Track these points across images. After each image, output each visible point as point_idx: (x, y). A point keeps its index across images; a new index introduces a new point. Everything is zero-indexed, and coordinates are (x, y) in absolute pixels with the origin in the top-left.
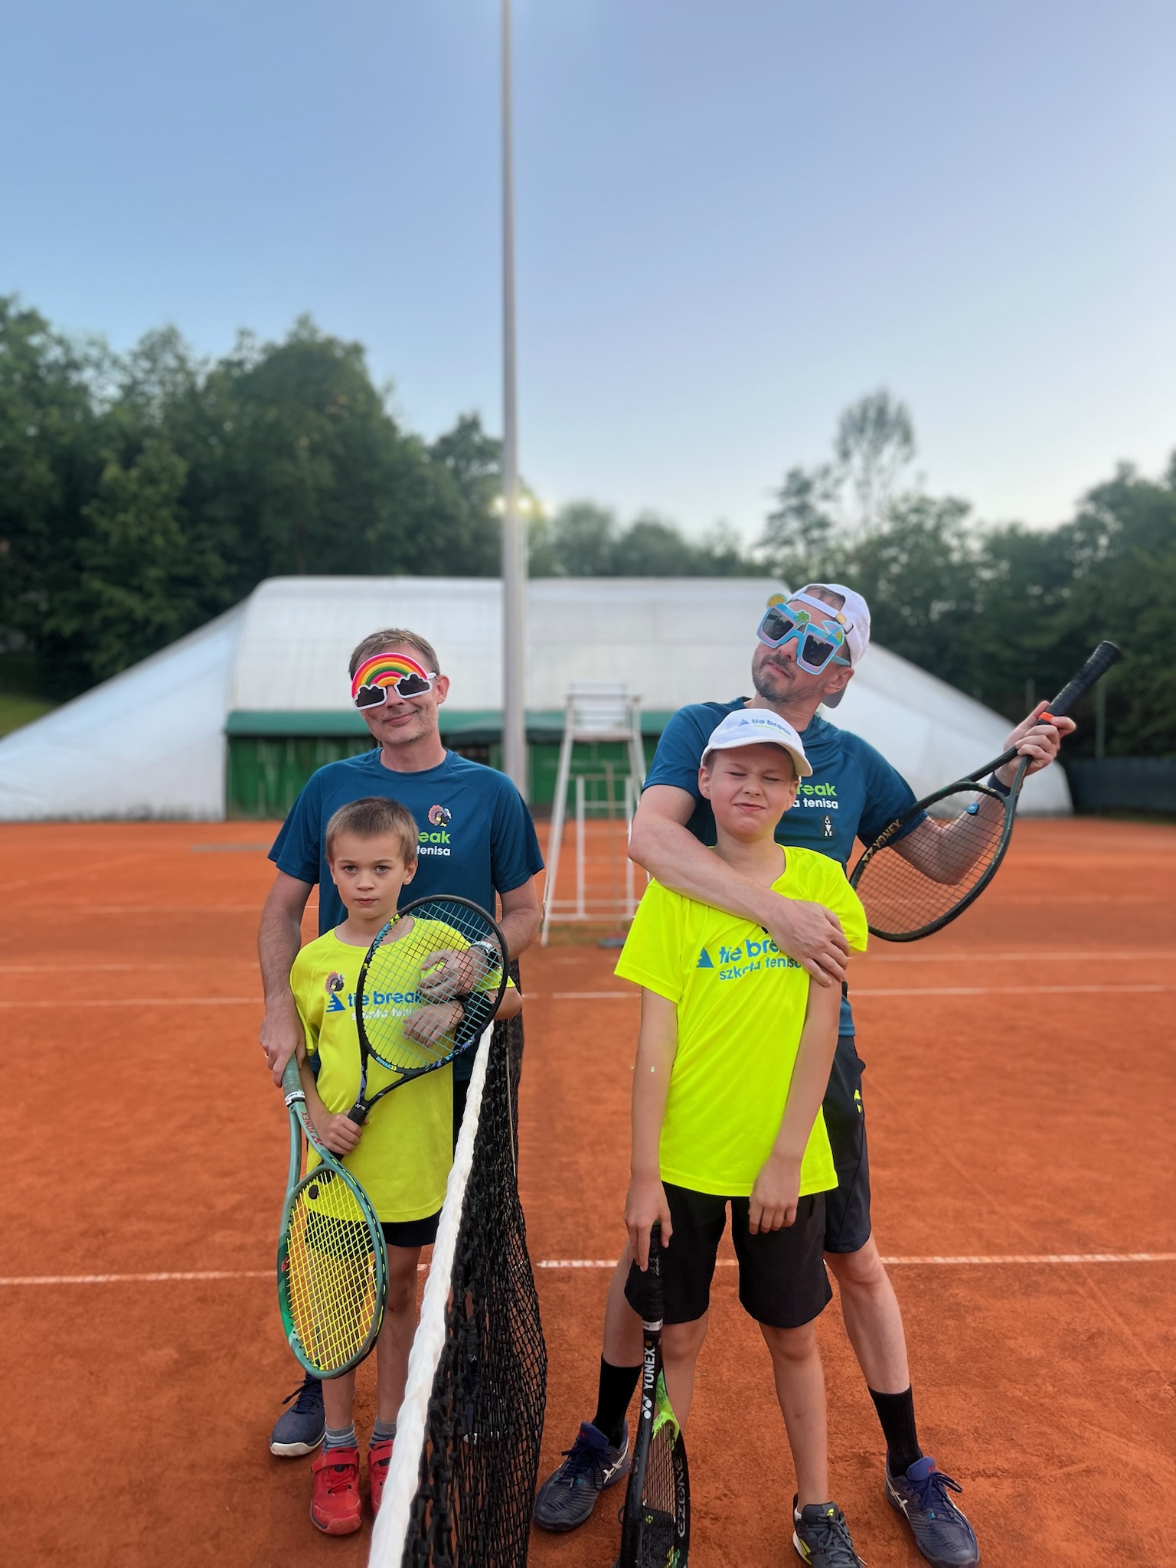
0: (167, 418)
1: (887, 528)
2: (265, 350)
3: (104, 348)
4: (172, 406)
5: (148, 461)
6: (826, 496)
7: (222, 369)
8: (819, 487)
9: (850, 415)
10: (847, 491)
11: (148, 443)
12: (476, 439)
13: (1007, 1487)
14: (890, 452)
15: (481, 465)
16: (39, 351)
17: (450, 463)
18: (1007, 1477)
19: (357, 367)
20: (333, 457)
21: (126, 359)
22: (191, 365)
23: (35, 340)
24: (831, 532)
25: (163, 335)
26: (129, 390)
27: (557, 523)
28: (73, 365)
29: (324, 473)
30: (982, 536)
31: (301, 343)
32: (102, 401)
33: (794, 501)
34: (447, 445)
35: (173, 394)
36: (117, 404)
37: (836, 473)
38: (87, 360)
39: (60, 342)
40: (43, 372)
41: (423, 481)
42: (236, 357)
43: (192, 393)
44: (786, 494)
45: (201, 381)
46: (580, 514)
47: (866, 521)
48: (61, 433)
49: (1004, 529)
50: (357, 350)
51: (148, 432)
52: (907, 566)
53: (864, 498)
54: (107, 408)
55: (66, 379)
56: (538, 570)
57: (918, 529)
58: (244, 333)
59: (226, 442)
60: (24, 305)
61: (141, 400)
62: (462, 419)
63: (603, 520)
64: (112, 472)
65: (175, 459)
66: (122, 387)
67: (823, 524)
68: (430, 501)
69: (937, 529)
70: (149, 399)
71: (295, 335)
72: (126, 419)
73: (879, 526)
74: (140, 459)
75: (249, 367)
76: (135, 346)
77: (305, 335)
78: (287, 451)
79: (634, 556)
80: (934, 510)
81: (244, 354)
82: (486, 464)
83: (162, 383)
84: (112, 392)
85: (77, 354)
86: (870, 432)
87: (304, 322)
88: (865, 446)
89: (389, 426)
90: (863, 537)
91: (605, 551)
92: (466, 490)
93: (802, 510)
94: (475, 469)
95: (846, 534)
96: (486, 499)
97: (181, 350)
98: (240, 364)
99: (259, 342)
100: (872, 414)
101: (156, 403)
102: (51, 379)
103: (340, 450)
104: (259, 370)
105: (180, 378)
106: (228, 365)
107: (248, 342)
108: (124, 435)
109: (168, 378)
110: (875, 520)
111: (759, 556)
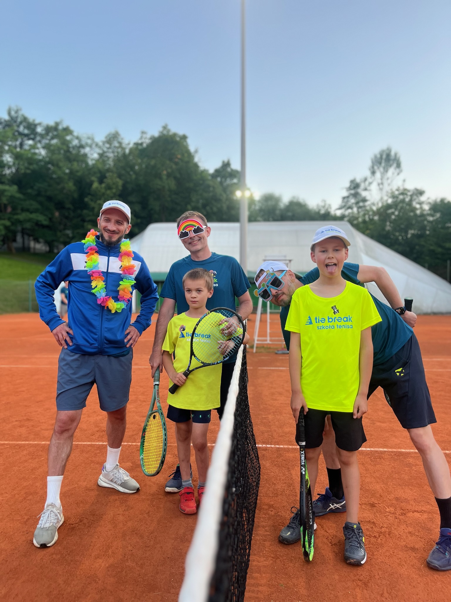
0: (115, 165)
1: (390, 201)
2: (151, 138)
3: (93, 140)
4: (117, 160)
5: (108, 181)
6: (366, 189)
7: (135, 146)
8: (362, 186)
9: (376, 157)
10: (374, 187)
11: (108, 175)
12: (229, 170)
13: (425, 516)
14: (391, 171)
15: (230, 180)
16: (70, 142)
17: (219, 179)
18: (426, 513)
19: (185, 143)
20: (175, 178)
21: (101, 144)
22: (124, 145)
23: (68, 138)
24: (367, 203)
25: (114, 134)
26: (101, 155)
27: (259, 201)
28: (82, 146)
29: (172, 184)
30: (430, 203)
31: (164, 135)
32: (92, 160)
33: (353, 192)
34: (218, 172)
35: (117, 156)
36: (97, 161)
37: (369, 180)
38: (87, 144)
39: (77, 138)
40: (71, 150)
41: (209, 186)
42: (140, 142)
43: (124, 155)
44: (349, 189)
45: (127, 151)
46: (268, 198)
47: (382, 199)
48: (77, 171)
49: (439, 200)
50: (184, 137)
51: (108, 170)
52: (398, 216)
53: (381, 189)
54: (94, 162)
55: (79, 152)
56: (252, 219)
57: (403, 201)
58: (143, 133)
59: (136, 173)
60: (64, 125)
61: (106, 159)
62: (223, 162)
63: (277, 200)
64: (95, 185)
65: (118, 180)
66: (99, 154)
67: (364, 200)
68: (211, 194)
69: (411, 200)
70: (108, 158)
71: (162, 132)
72: (100, 166)
73: (387, 200)
74: (105, 180)
75: (145, 145)
76: (104, 139)
77: (165, 132)
78: (158, 176)
79: (290, 214)
80: (409, 194)
81: (143, 140)
82: (233, 180)
83: (113, 152)
84: (96, 156)
85: (83, 143)
86: (383, 164)
87: (165, 128)
88: (382, 169)
89: (196, 166)
90: (380, 205)
91: (278, 212)
92: (225, 190)
93: (356, 195)
94: (228, 181)
95: (373, 204)
96: (233, 193)
97: (120, 140)
98: (141, 144)
99: (149, 136)
100: (384, 156)
101: (111, 160)
102: (74, 152)
103: (178, 175)
104: (148, 146)
105: (120, 150)
106: (136, 144)
107: (144, 136)
108: (100, 172)
109: (116, 150)
110: (385, 198)
111: (339, 213)
